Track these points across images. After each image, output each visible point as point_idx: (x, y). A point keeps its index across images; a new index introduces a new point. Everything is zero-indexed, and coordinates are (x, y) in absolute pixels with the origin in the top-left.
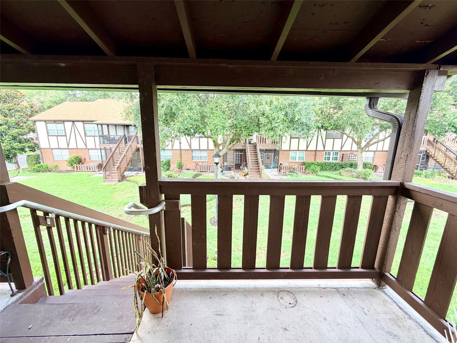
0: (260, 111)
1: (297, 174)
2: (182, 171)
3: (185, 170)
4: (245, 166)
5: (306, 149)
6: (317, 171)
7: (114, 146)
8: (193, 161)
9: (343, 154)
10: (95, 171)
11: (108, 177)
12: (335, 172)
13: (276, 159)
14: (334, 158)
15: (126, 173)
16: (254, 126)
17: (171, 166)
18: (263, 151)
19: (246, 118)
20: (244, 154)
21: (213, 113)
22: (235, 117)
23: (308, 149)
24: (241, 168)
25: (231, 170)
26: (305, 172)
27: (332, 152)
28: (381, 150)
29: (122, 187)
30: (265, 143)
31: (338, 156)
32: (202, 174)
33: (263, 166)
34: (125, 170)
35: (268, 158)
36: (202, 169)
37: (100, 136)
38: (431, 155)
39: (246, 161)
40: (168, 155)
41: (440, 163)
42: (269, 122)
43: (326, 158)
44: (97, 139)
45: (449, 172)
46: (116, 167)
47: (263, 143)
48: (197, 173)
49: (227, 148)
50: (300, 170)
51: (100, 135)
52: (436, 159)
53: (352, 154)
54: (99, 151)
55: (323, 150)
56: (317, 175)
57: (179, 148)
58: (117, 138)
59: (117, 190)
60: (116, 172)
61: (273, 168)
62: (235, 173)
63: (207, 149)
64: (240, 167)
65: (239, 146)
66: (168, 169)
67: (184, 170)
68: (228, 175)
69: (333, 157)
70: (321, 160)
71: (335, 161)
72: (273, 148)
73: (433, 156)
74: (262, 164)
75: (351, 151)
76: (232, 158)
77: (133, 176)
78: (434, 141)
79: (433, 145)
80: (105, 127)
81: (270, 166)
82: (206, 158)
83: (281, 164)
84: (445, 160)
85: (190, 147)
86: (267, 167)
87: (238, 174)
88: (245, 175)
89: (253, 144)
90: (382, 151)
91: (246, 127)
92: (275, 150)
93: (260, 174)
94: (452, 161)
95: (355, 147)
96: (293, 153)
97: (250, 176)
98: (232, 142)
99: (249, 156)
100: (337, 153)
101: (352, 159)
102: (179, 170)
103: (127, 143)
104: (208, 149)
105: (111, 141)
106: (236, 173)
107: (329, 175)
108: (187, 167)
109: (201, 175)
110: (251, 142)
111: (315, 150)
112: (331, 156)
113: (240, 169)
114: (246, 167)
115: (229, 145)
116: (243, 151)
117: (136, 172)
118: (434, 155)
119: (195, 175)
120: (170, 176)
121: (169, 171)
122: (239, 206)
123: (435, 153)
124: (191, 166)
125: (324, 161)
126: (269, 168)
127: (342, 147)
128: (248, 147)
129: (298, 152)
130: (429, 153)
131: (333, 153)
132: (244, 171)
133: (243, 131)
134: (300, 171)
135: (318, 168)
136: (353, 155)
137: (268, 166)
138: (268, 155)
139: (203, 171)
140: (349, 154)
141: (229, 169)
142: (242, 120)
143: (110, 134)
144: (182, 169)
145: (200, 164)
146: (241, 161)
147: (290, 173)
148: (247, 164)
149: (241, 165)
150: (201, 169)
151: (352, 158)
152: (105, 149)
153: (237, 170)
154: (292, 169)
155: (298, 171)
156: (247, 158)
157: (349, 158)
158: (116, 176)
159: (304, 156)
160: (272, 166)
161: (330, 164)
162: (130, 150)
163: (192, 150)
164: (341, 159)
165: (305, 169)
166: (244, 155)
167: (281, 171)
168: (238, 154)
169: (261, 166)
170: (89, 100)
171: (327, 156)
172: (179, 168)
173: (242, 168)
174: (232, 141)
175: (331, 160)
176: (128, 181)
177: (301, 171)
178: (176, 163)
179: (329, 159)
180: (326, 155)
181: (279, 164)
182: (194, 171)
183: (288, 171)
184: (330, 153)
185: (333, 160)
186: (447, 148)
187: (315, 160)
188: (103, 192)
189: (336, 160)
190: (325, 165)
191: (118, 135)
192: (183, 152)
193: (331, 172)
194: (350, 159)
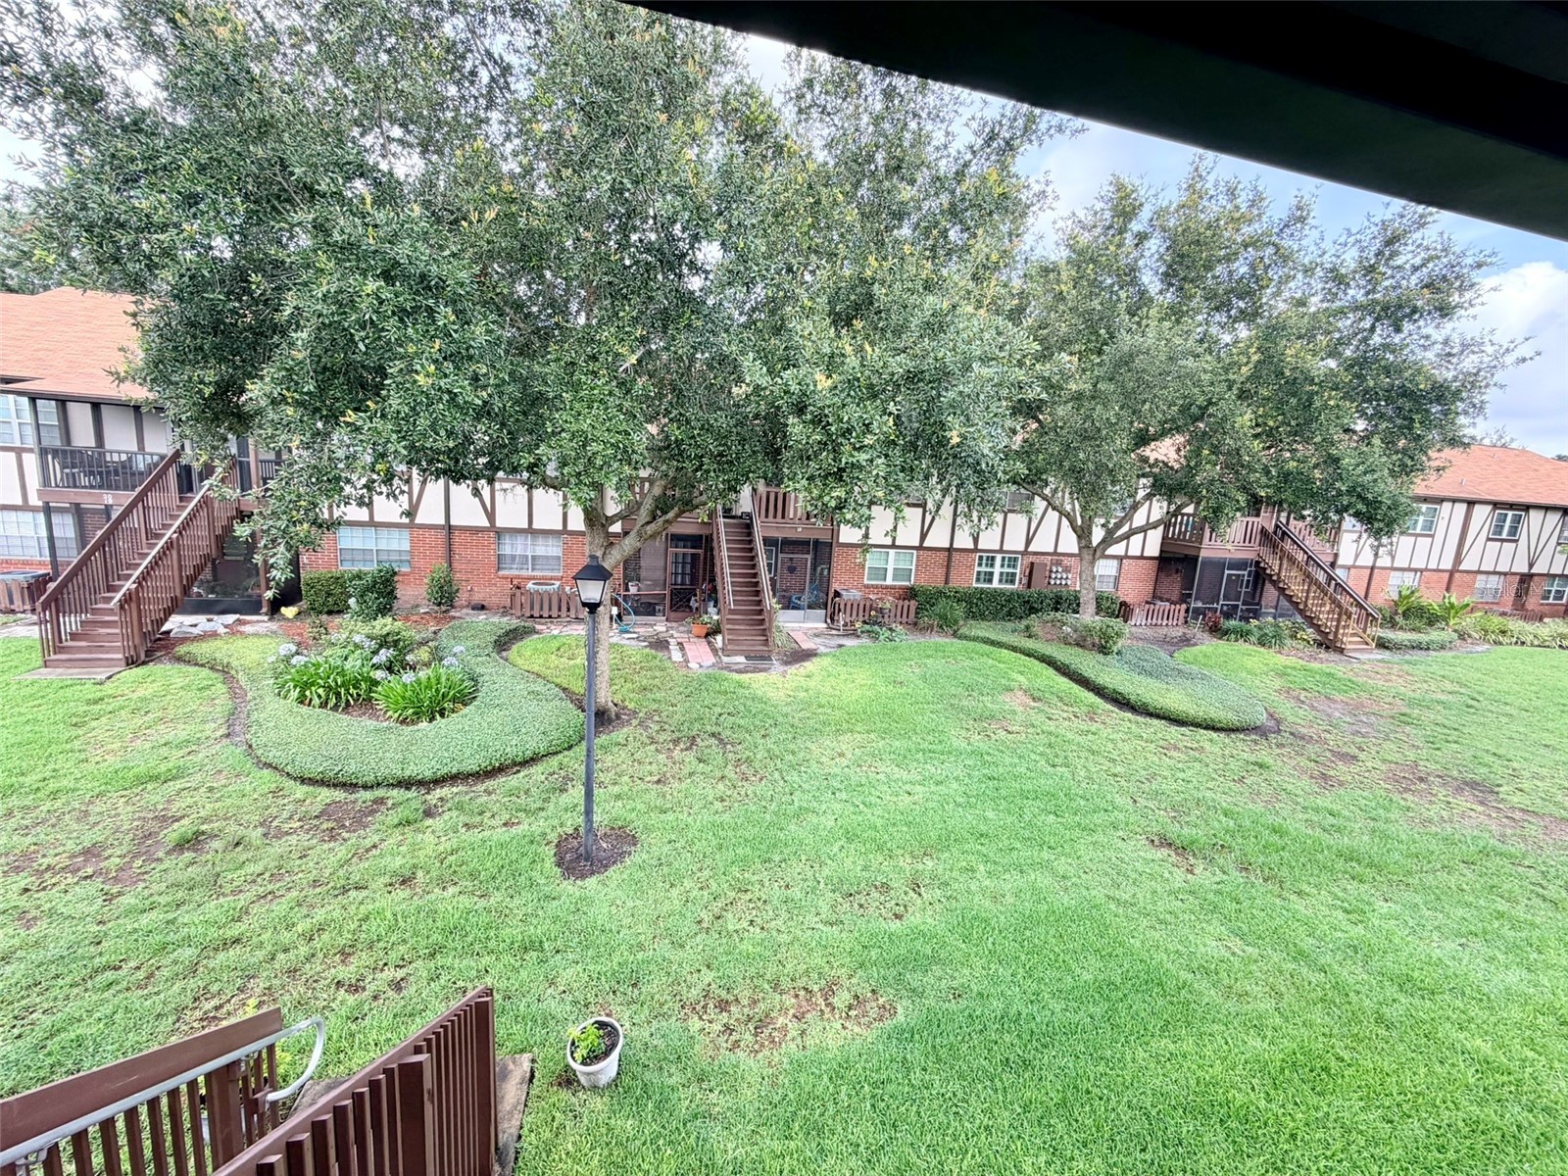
0: (786, 392)
1: (890, 629)
2: (453, 613)
3: (465, 611)
4: (710, 598)
5: (917, 544)
6: (956, 622)
7: (116, 500)
8: (501, 573)
9: (1032, 563)
10: (13, 611)
11: (70, 643)
12: (1010, 625)
13: (822, 573)
14: (1004, 578)
15: (175, 623)
16: (754, 452)
17: (398, 592)
18: (776, 545)
19: (721, 421)
20: (706, 552)
21: (576, 387)
22: (675, 412)
23: (925, 545)
24: (693, 604)
25: (653, 613)
26: (915, 624)
27: (999, 557)
28: (1139, 554)
29: (141, 693)
30: (783, 517)
31: (1018, 571)
32: (538, 627)
33: (775, 600)
34: (168, 612)
35: (792, 570)
36: (537, 607)
37: (43, 452)
38: (1271, 576)
39: (713, 580)
40: (394, 546)
41: (1294, 599)
42: (826, 444)
43: (982, 577)
44: (31, 461)
45: (1317, 628)
46: (119, 596)
47: (775, 517)
48: (515, 623)
49: (640, 535)
50: (899, 614)
51: (45, 443)
52: (1284, 589)
53: (1059, 563)
54: (41, 517)
55: (972, 547)
56: (955, 634)
57: (442, 522)
58: (140, 464)
59: (110, 708)
60: (116, 618)
61: (810, 607)
62: (669, 624)
63: (560, 528)
64: (689, 600)
65: (687, 525)
66: (384, 610)
67: (462, 607)
68: (642, 630)
69: (1001, 574)
70: (967, 579)
71: (1009, 586)
72: (812, 537)
73: (1275, 578)
74: (771, 593)
75: (1055, 553)
76: (658, 568)
77: (214, 635)
78: (1275, 533)
79: (1275, 546)
80: (80, 416)
81: (799, 599)
82: (555, 562)
83: (837, 594)
84: (1308, 592)
85: (491, 515)
86: (788, 605)
87: (682, 629)
88: (707, 635)
89: (741, 517)
90: (1142, 557)
91: (721, 455)
92: (817, 542)
93: (764, 632)
94: (1326, 595)
95: (1070, 543)
96: (877, 556)
97: (727, 637)
98: (659, 512)
99: (726, 562)
100: (1016, 559)
101: (1058, 582)
102: (436, 608)
103: (190, 489)
104: (565, 531)
105: (109, 474)
106: (674, 624)
107: (993, 636)
108: (477, 598)
109: (535, 632)
110: (730, 510)
111: (948, 546)
112: (997, 570)
113: (691, 608)
114: (712, 604)
115: (648, 523)
116: (703, 542)
117: (230, 618)
118: (1278, 574)
119: (507, 634)
120: (390, 639)
121: (388, 620)
122: (686, 771)
123: (1280, 570)
124: (493, 592)
125: (975, 585)
126: (794, 608)
127: (1028, 542)
128: (722, 529)
129: (892, 552)
130: (1265, 569)
131: (1003, 559)
132: (705, 618)
133: (708, 471)
134: (899, 619)
135: (959, 610)
136: (1060, 570)
137: (790, 598)
138: (791, 559)
139: (541, 617)
140: (1049, 563)
141: (647, 608)
142: (707, 428)
143: (108, 446)
144: (452, 606)
145: (530, 586)
146: (694, 580)
147: (867, 627)
148: (714, 590)
149: (695, 595)
150: (532, 608)
151: (1059, 576)
152: (78, 511)
153: (680, 615)
154: (873, 613)
155: (892, 619)
156: (717, 569)
157: (1050, 577)
158: (115, 638)
159: (913, 568)
160: (805, 601)
161: (995, 595)
162: (202, 521)
163: (500, 533)
164: (1025, 581)
165: (917, 613)
166: (705, 558)
167: (836, 618)
168: (684, 554)
169: (770, 601)
170: (17, 288)
171: (984, 569)
172: (439, 604)
173: (697, 605)
174: (662, 506)
175: (995, 584)
176: (179, 659)
177: (904, 620)
178: (426, 581)
179: (989, 577)
180: (980, 565)
181: (831, 595)
182: (504, 614)
183: (861, 619)
184: (993, 558)
185: (1000, 581)
186: (1309, 557)
187: (947, 582)
188: (23, 719)
189: (1012, 582)
190: (981, 599)
191: (148, 449)
192: (457, 538)
193: (1000, 624)
194: (1052, 582)
